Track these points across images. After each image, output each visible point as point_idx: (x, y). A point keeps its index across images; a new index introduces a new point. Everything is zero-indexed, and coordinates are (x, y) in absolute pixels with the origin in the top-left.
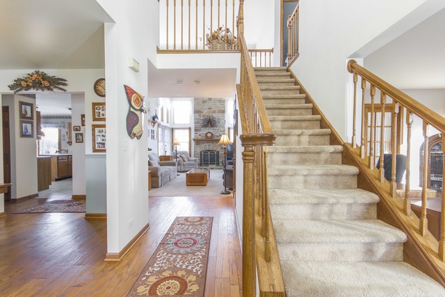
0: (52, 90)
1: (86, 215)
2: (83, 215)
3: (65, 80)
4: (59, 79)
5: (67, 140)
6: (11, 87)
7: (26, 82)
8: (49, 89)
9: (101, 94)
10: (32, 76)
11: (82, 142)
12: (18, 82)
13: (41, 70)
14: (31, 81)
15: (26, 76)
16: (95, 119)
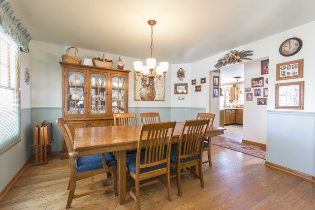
0: (241, 61)
1: (266, 163)
2: (263, 162)
3: (252, 51)
4: (247, 52)
5: (230, 99)
6: (216, 66)
7: (225, 60)
8: (239, 61)
9: (287, 54)
10: (228, 55)
11: (252, 100)
12: (221, 61)
13: (234, 50)
14: (228, 59)
15: (225, 56)
16: (278, 78)
